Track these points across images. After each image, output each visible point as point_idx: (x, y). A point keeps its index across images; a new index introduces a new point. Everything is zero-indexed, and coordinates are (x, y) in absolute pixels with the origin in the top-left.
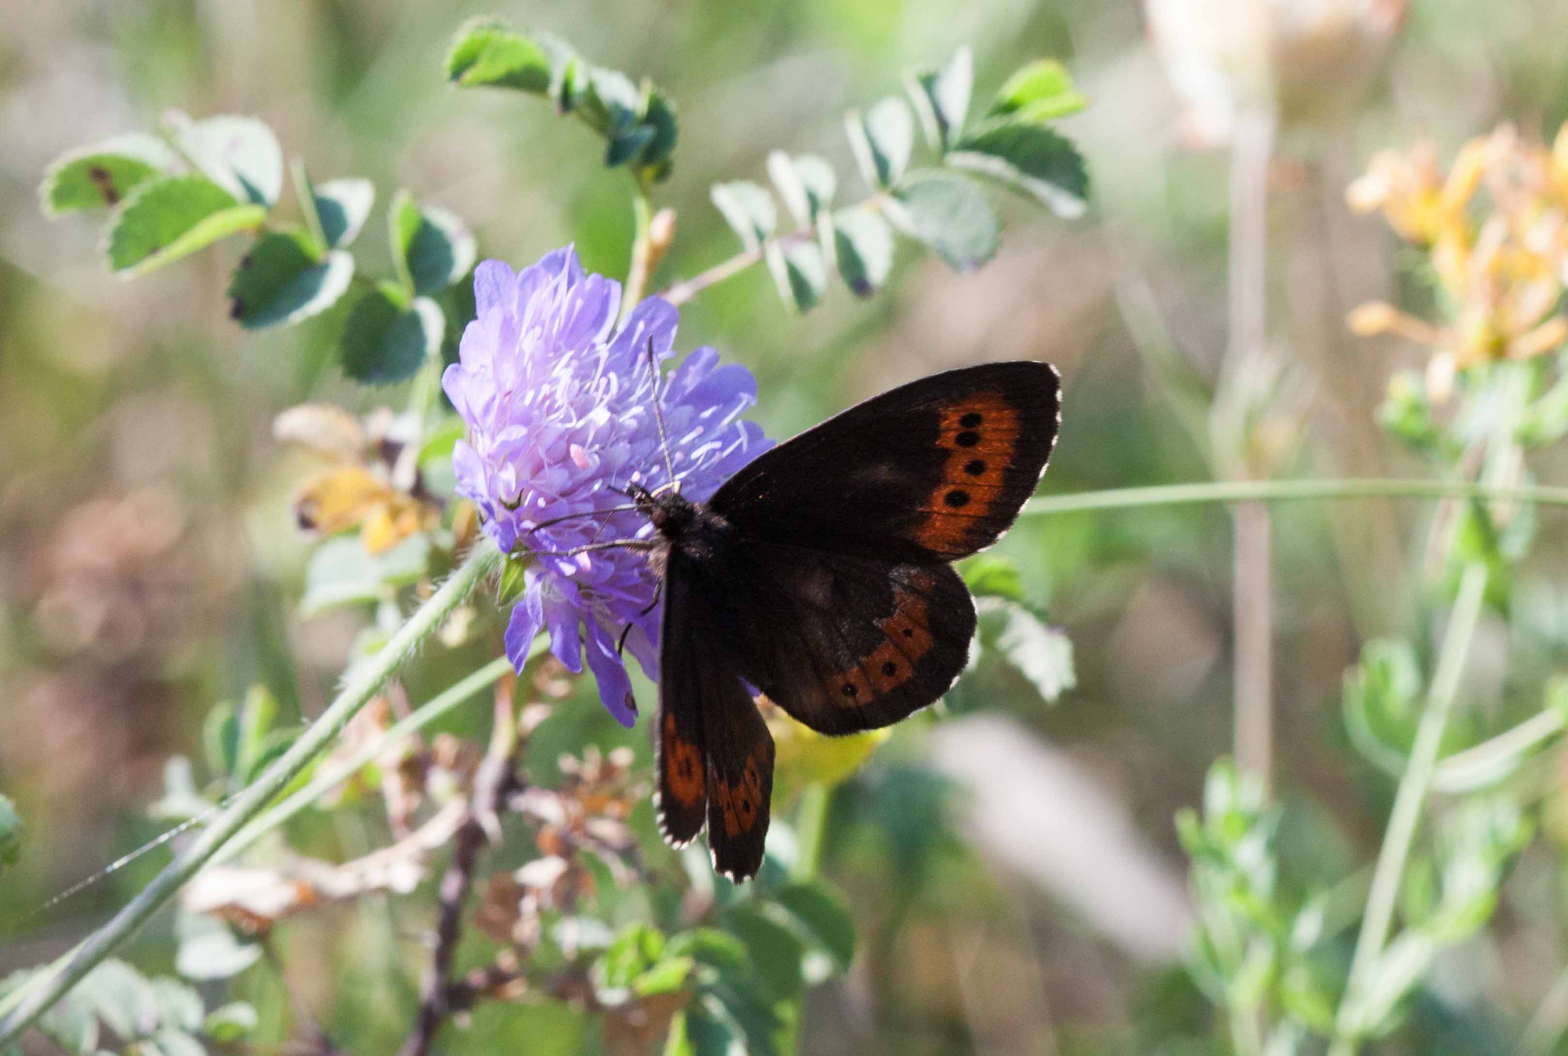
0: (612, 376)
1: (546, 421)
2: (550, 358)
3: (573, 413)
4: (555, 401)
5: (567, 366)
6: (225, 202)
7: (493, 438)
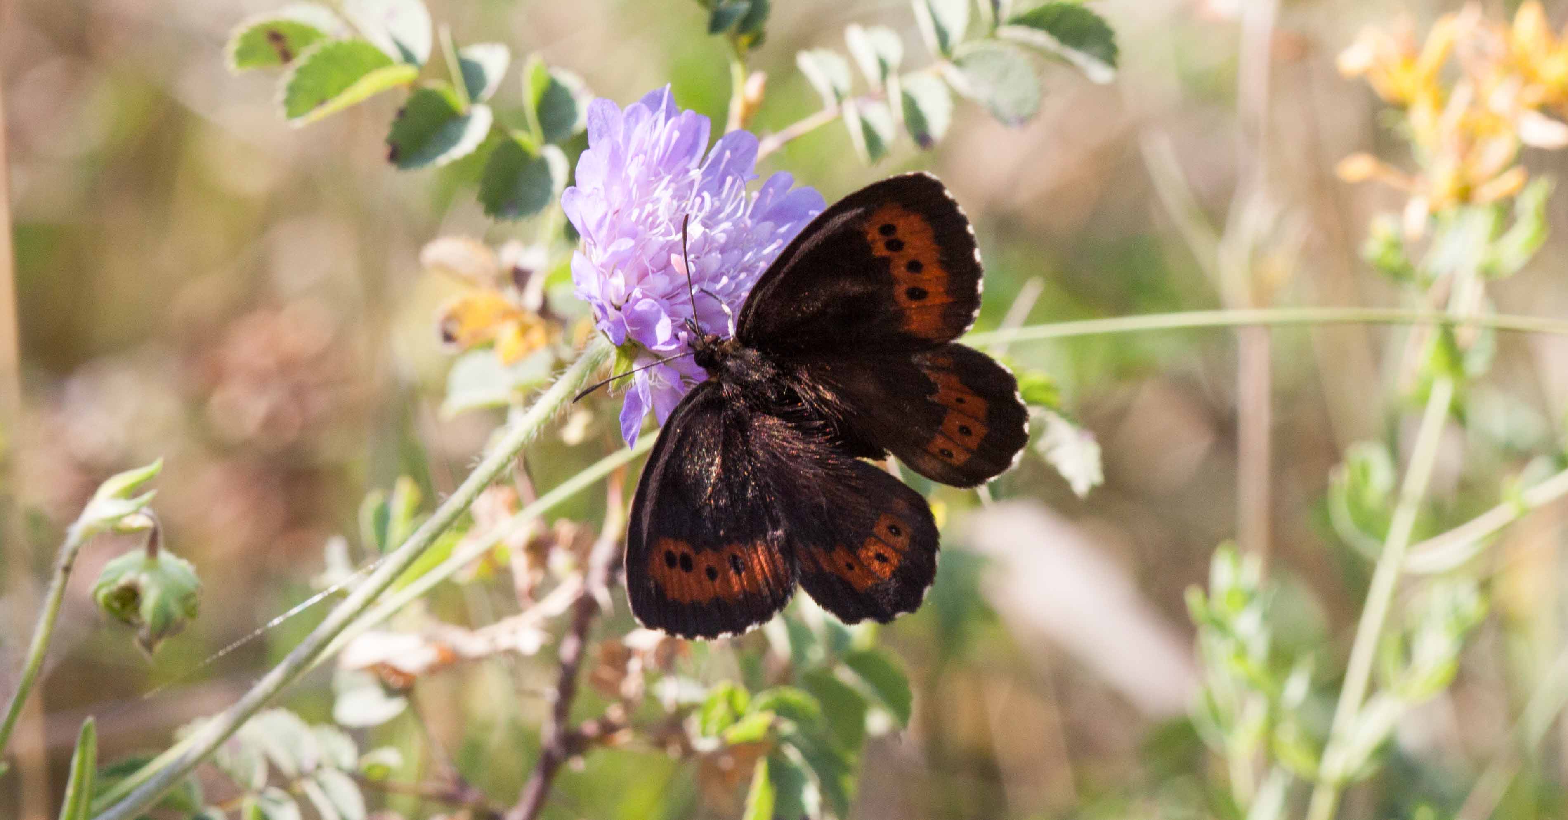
0: (706, 194)
1: (649, 235)
2: (652, 181)
3: (672, 228)
4: (658, 217)
5: (666, 188)
6: (382, 62)
7: (605, 249)
